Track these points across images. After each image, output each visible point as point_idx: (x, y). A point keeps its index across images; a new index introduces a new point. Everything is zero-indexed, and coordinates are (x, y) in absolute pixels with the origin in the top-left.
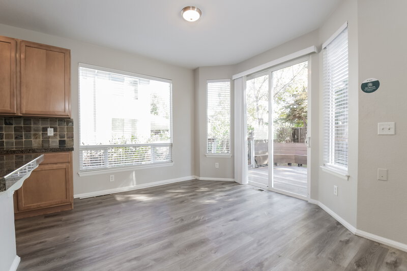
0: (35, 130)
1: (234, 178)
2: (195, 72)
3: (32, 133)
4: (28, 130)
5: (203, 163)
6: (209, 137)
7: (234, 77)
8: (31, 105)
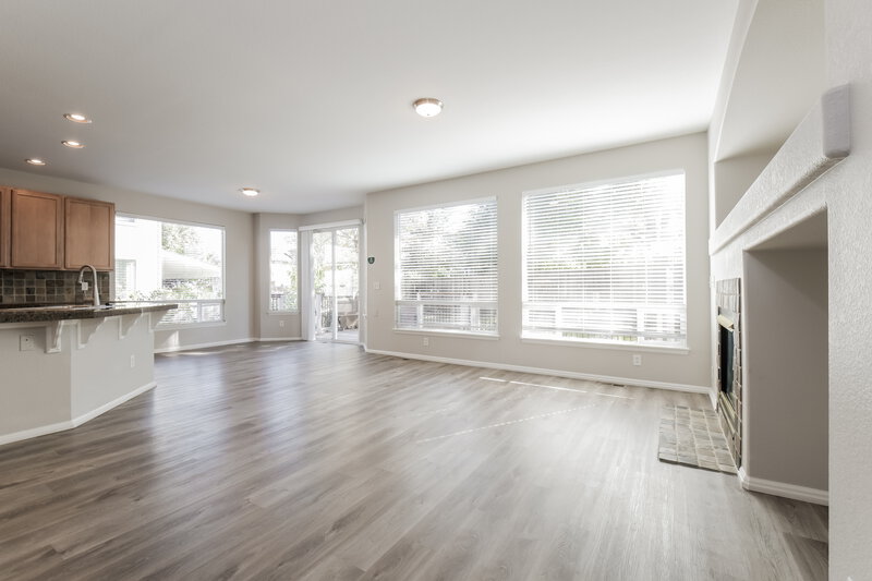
0: (68, 284)
1: (301, 336)
2: (254, 217)
3: (65, 287)
4: (61, 284)
5: (264, 323)
6: (273, 292)
7: (301, 229)
8: (75, 260)
